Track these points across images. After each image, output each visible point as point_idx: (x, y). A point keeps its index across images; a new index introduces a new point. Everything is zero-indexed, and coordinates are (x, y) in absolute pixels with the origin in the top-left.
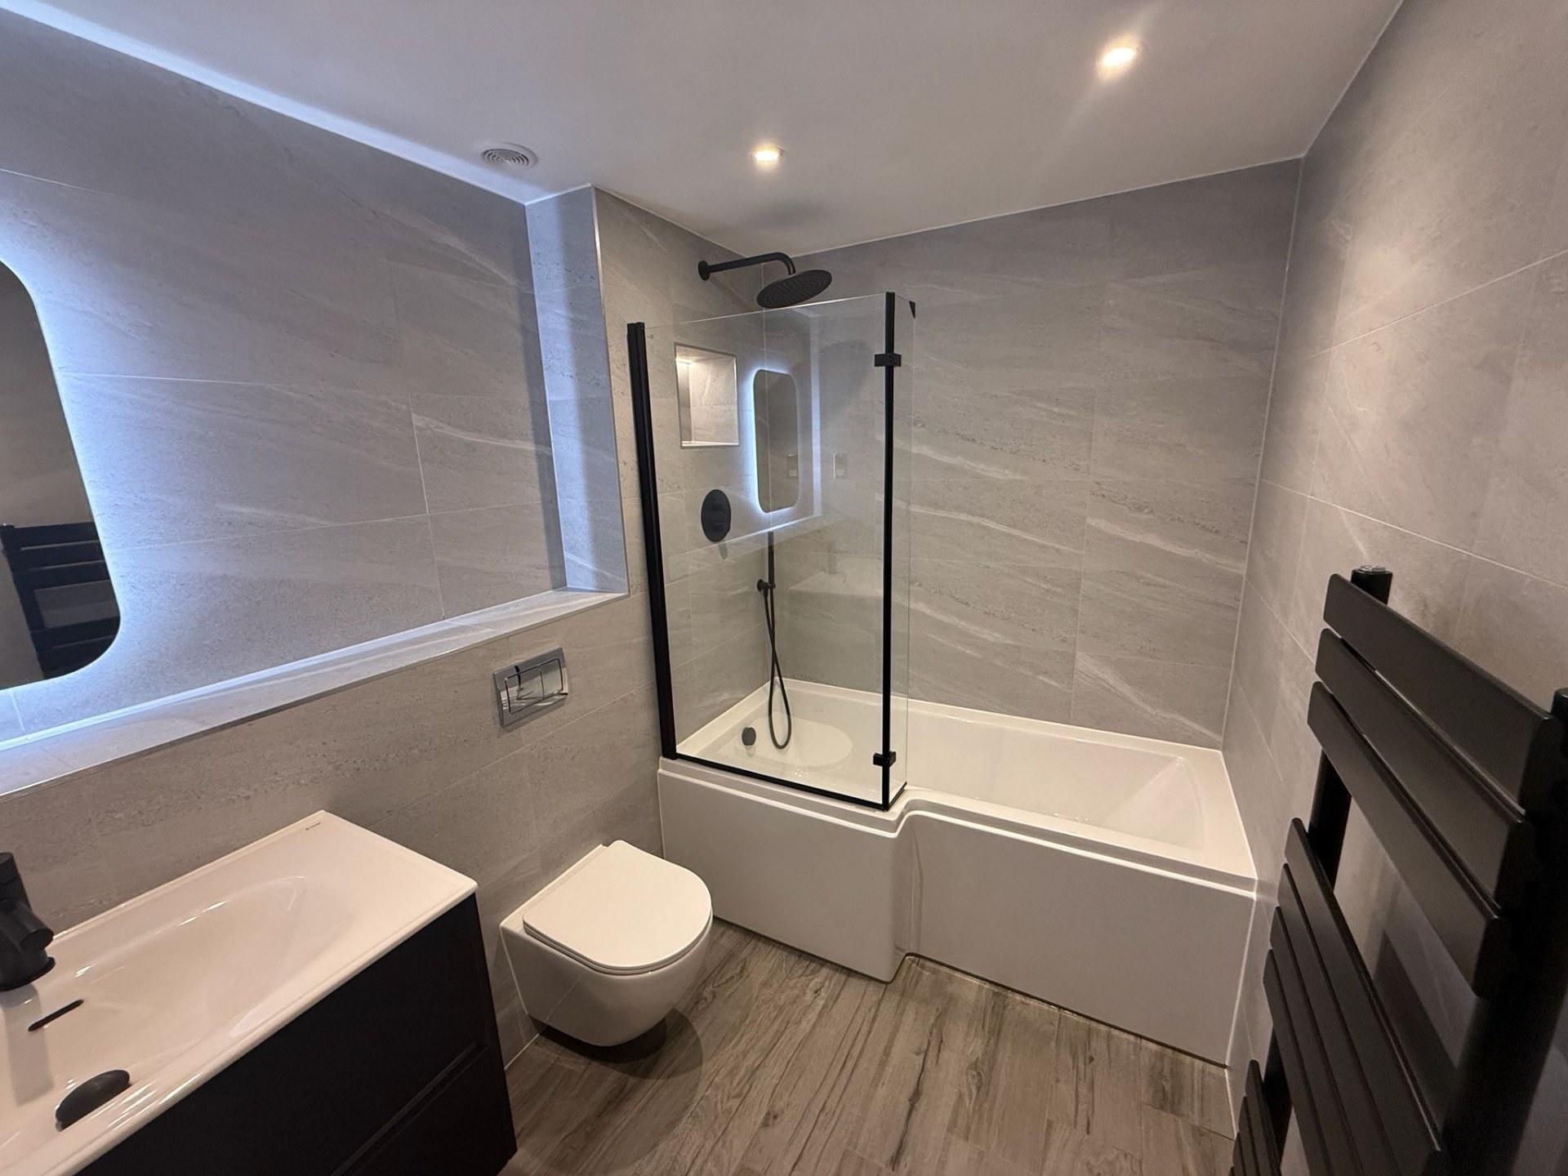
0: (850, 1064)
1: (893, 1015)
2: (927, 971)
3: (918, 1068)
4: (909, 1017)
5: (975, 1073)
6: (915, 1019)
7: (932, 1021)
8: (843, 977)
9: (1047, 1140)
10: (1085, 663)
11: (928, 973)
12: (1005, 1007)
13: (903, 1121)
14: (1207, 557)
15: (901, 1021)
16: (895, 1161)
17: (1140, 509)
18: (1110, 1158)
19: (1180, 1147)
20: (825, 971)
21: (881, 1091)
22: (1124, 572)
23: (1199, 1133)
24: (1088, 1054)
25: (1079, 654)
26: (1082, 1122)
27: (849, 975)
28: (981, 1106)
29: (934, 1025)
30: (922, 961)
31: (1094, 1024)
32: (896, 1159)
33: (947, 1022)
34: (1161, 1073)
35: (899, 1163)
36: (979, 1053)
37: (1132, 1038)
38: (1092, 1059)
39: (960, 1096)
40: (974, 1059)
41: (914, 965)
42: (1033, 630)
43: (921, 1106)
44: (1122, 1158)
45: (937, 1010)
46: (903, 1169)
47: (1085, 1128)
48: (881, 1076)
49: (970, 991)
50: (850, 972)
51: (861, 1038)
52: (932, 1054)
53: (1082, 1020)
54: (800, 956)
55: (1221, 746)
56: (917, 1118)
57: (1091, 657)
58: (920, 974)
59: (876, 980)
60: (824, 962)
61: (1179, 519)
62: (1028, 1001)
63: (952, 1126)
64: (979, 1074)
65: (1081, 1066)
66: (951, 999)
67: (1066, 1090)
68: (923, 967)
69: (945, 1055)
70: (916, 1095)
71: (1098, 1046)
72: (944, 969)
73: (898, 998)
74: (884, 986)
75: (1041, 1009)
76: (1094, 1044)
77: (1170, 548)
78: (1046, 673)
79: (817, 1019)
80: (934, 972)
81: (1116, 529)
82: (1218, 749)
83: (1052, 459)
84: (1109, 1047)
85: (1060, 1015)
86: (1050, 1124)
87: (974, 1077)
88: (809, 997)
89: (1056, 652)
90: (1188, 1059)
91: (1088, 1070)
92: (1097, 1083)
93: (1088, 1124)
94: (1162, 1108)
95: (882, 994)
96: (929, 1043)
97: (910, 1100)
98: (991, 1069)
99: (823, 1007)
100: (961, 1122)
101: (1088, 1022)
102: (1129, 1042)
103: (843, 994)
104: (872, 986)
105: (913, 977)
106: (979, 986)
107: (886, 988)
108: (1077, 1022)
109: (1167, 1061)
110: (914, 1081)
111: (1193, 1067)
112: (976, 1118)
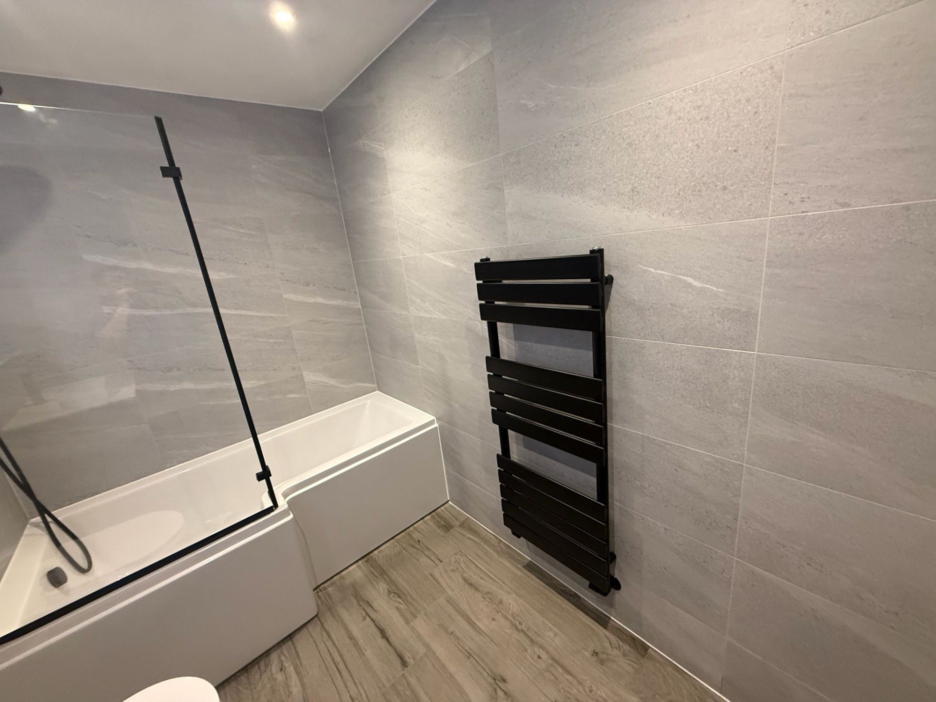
0: (341, 666)
1: (336, 623)
2: (329, 588)
3: (371, 624)
4: (345, 615)
5: (392, 595)
6: (348, 610)
7: (355, 601)
8: (290, 643)
9: (435, 579)
10: (309, 377)
11: (330, 589)
12: (375, 561)
13: (390, 648)
14: (345, 303)
15: (342, 620)
16: (404, 663)
17: (308, 285)
18: (454, 561)
19: (463, 535)
20: (274, 656)
21: (368, 653)
22: (312, 321)
23: (462, 525)
24: (417, 541)
25: (304, 373)
26: (437, 562)
27: (291, 639)
28: (407, 601)
29: (358, 602)
30: (321, 587)
31: (408, 530)
32: (404, 662)
33: (361, 593)
34: (438, 522)
35: (406, 661)
36: (385, 586)
37: (421, 521)
38: (419, 541)
39: (397, 608)
40: (387, 590)
41: (320, 593)
42: (274, 370)
43: (389, 633)
44: (456, 556)
45: (352, 595)
46: (411, 661)
47: (439, 562)
48: (360, 649)
49: (357, 573)
50: (290, 637)
51: (333, 650)
52: (369, 610)
53: (403, 534)
54: (247, 671)
55: (377, 389)
56: (393, 639)
57: (312, 372)
58: (328, 594)
59: (309, 622)
60: (267, 653)
61: (327, 287)
62: (380, 549)
63: (407, 622)
64: (394, 593)
65: (418, 546)
66: (353, 585)
67: (424, 559)
68: (325, 589)
69: (375, 605)
70: (383, 633)
71: (416, 536)
72: (335, 578)
73: (329, 614)
74: (316, 618)
75: (388, 547)
76: (414, 536)
77: (328, 302)
78: (290, 392)
79: (299, 677)
80: (332, 584)
81: (300, 298)
82: (376, 390)
83: (250, 262)
84: (419, 532)
85: (395, 540)
86: (431, 575)
87: (394, 596)
88: (280, 677)
89: (292, 377)
90: (439, 509)
91: (422, 545)
92: (428, 546)
93: (439, 559)
94: (448, 530)
95: (319, 622)
96: (364, 610)
97: (383, 637)
98: (396, 586)
99: (295, 669)
100: (408, 616)
101: (405, 532)
102: (422, 524)
103: (299, 649)
104: (310, 627)
105: (325, 598)
106: (358, 566)
107: (318, 618)
108: (402, 536)
109: (436, 517)
110: (374, 629)
111: (442, 510)
112: (411, 607)
